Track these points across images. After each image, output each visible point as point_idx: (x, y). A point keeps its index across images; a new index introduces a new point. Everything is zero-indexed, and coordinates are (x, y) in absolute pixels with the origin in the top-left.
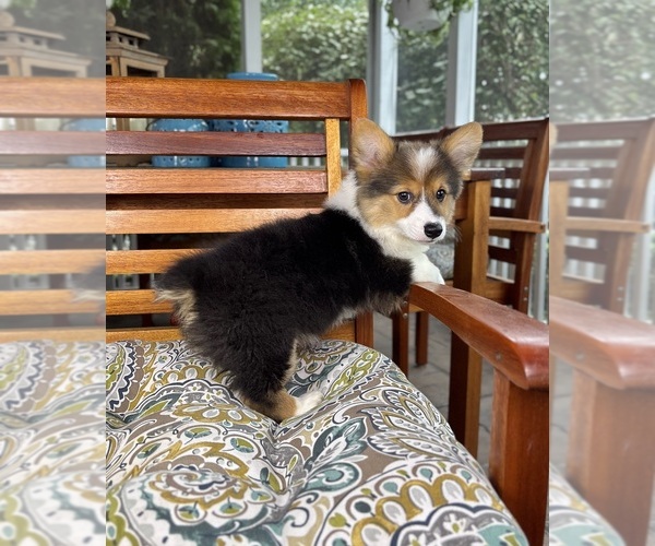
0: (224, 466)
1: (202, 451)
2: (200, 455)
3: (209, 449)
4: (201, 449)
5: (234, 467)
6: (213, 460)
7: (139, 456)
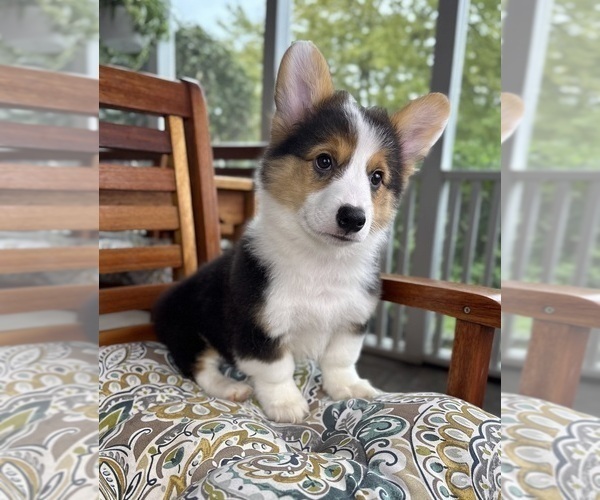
0: (261, 450)
1: (234, 441)
2: (235, 444)
3: (238, 437)
4: (232, 439)
5: (269, 449)
6: (248, 446)
7: (166, 467)
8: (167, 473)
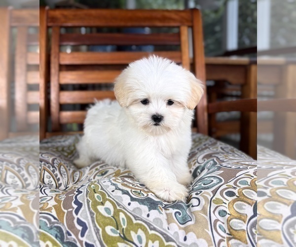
7: (98, 176)
8: (97, 178)
